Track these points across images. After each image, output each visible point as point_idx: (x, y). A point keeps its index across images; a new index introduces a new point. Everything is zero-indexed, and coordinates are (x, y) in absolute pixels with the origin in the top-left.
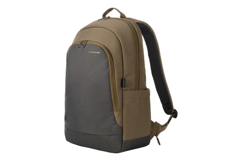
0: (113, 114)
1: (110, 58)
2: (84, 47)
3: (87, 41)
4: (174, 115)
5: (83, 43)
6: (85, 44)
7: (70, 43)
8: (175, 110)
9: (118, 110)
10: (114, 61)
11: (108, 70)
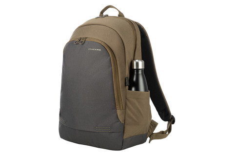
0: (116, 112)
1: (113, 57)
2: (83, 44)
3: (86, 38)
4: (172, 120)
5: (81, 40)
6: (84, 41)
7: (67, 39)
8: (173, 116)
9: (122, 108)
10: (117, 59)
11: (110, 69)
